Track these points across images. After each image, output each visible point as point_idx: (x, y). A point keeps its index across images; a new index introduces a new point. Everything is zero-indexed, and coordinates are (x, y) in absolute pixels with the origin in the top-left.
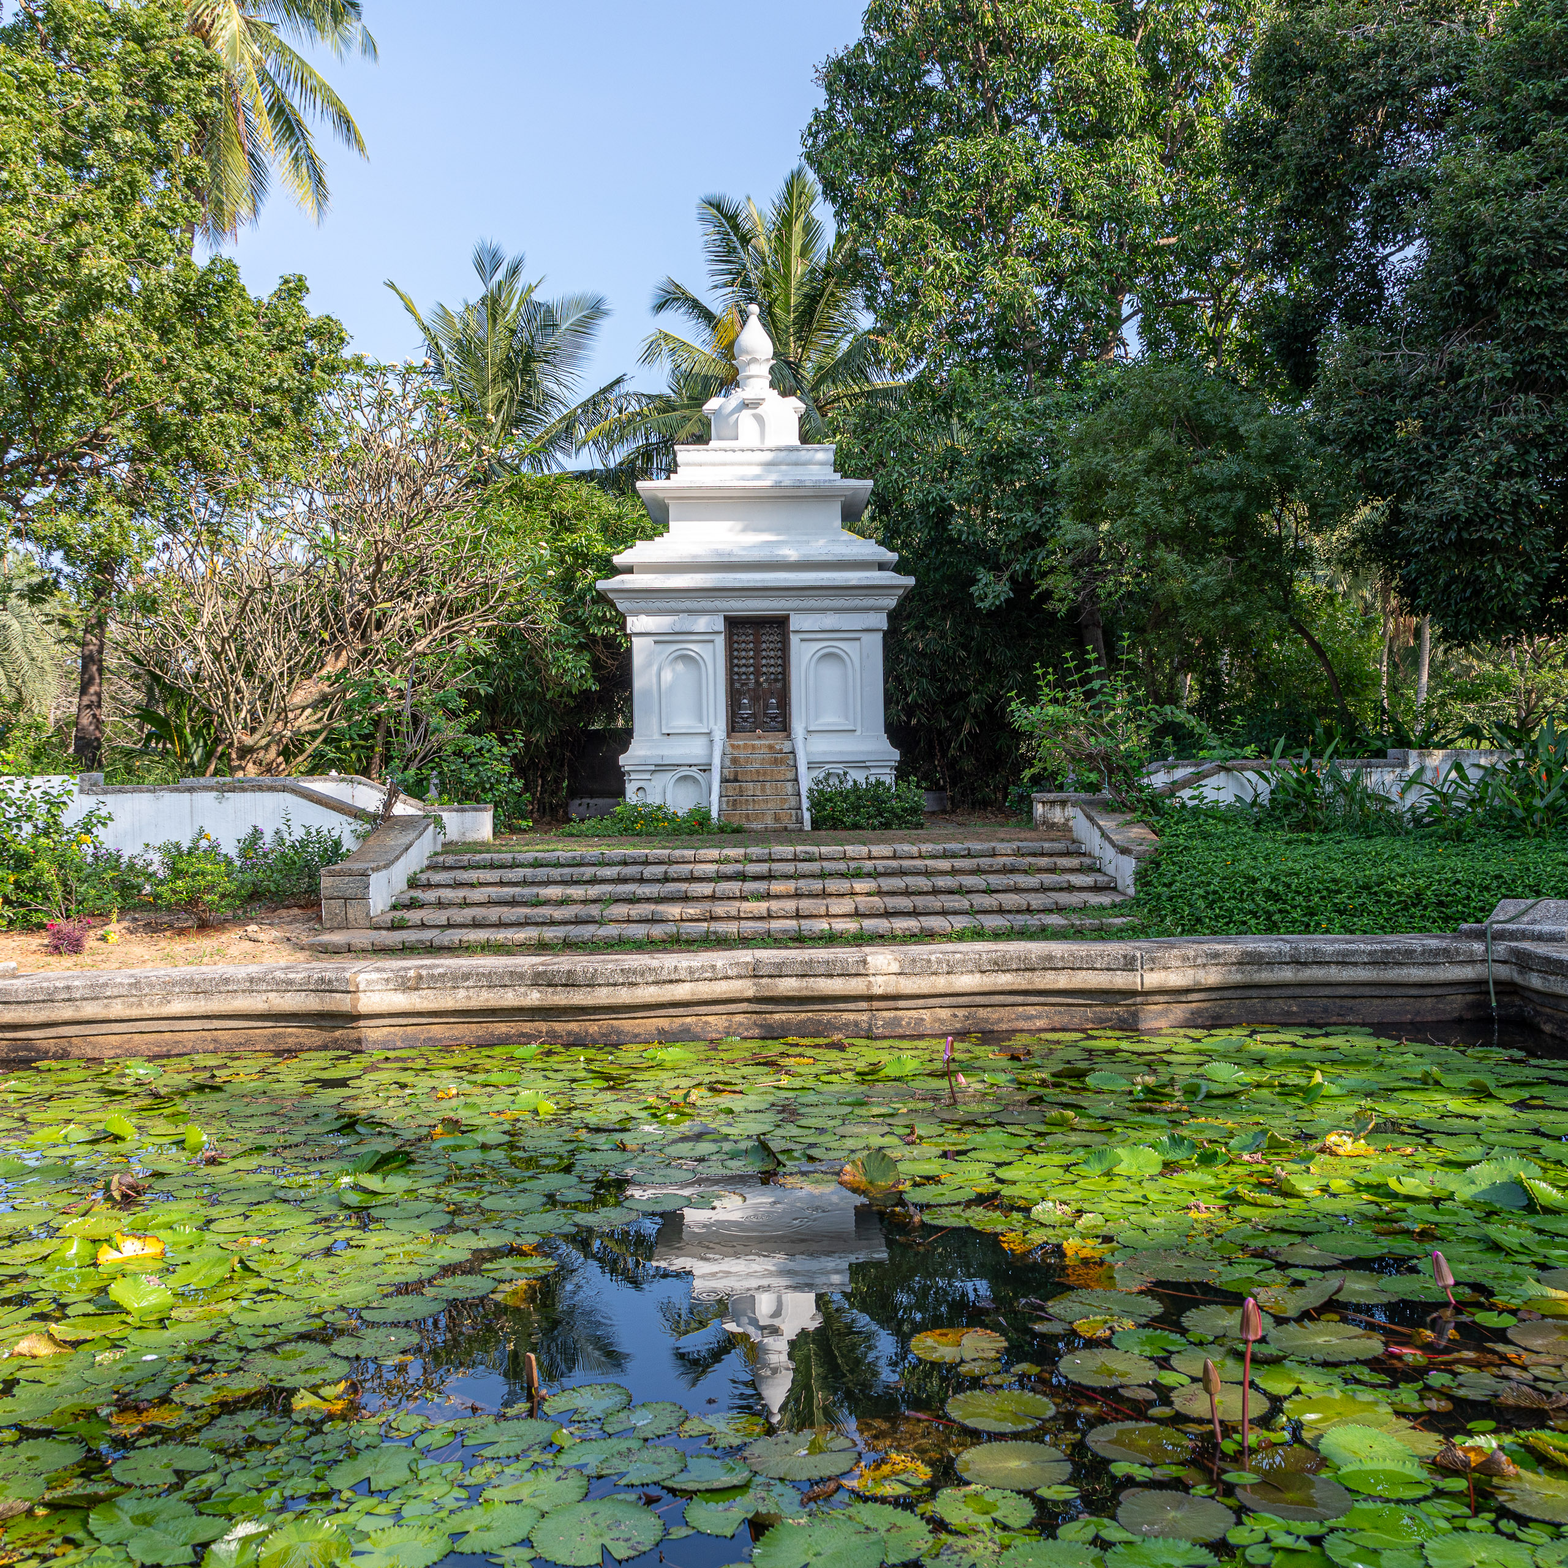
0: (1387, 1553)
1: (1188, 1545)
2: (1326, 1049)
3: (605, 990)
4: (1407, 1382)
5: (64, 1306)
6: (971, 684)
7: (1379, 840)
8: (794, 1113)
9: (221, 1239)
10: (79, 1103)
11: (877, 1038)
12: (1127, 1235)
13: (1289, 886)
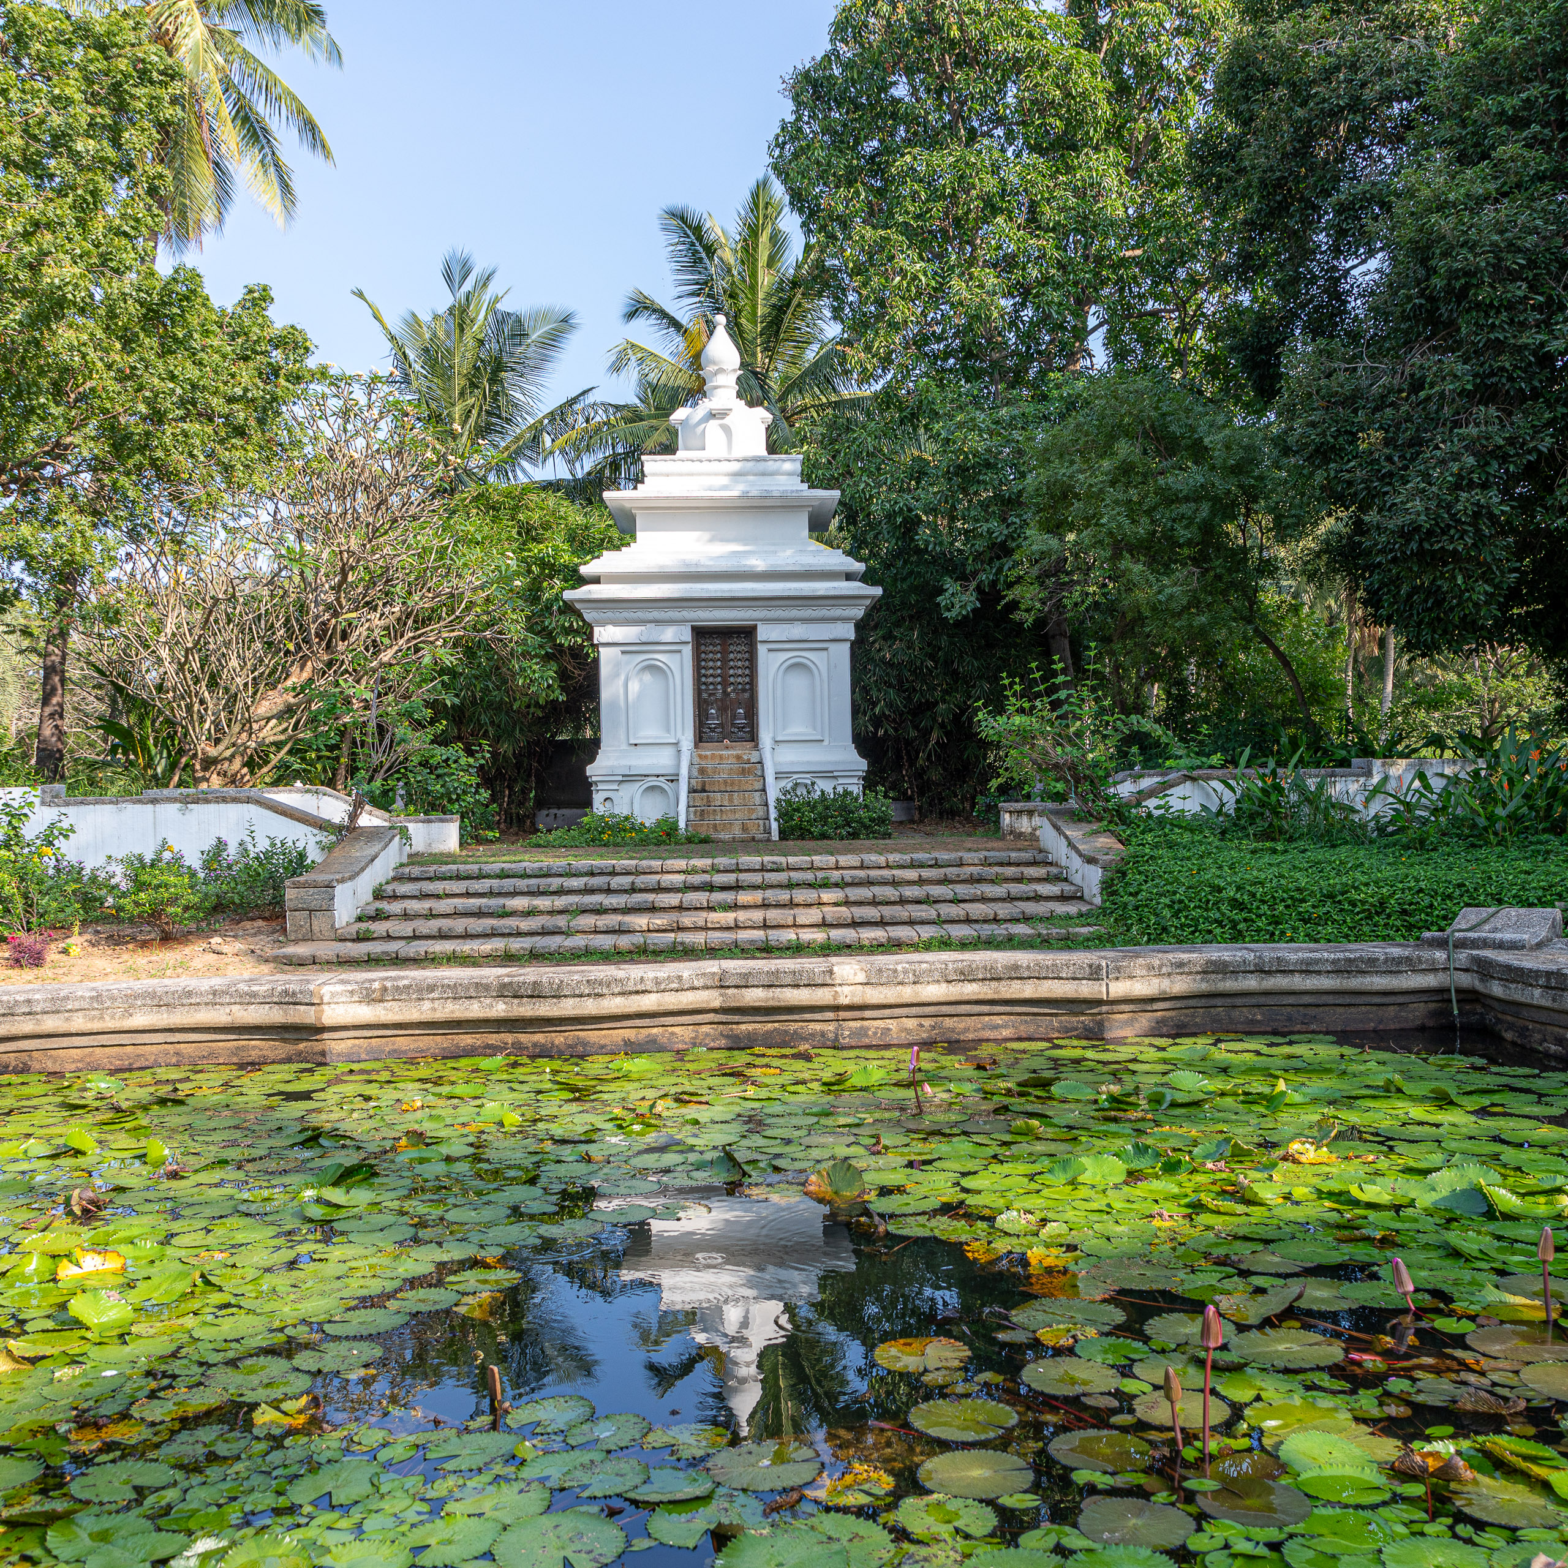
0: (1345, 1559)
1: (1149, 1552)
2: (1290, 1057)
3: (571, 1001)
4: (1367, 1388)
5: (23, 1322)
6: (938, 694)
7: (1344, 849)
8: (760, 1123)
9: (183, 1253)
10: (39, 1117)
11: (843, 1048)
12: (1090, 1242)
13: (1254, 895)
